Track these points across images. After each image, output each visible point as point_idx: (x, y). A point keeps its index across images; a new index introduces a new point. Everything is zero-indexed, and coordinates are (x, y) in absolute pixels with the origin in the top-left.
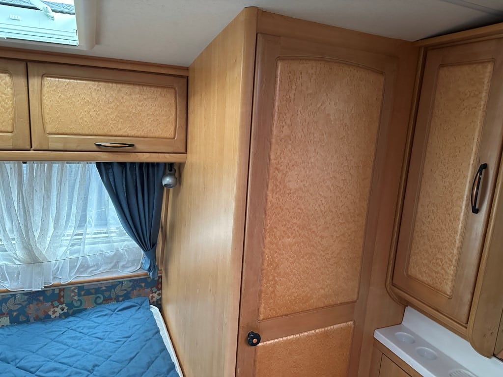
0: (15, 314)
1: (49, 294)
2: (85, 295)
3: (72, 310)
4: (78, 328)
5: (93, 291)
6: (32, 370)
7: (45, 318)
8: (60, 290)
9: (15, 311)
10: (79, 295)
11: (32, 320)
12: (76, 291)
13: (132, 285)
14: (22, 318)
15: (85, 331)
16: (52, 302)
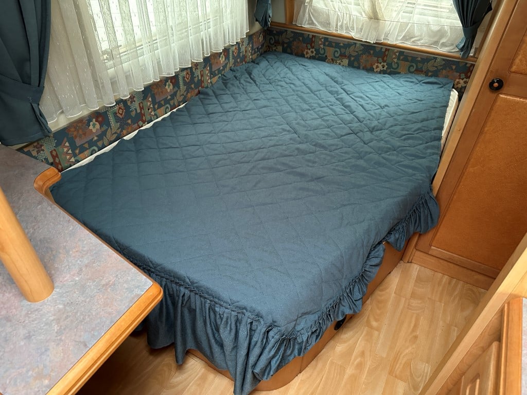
0: (352, 59)
1: (377, 50)
2: (402, 60)
3: (389, 70)
4: (388, 82)
5: (410, 59)
6: (348, 92)
7: (370, 70)
8: (386, 50)
9: (353, 56)
10: (399, 59)
11: (361, 67)
12: (397, 54)
13: (444, 64)
14: (356, 64)
15: (392, 86)
16: (378, 58)
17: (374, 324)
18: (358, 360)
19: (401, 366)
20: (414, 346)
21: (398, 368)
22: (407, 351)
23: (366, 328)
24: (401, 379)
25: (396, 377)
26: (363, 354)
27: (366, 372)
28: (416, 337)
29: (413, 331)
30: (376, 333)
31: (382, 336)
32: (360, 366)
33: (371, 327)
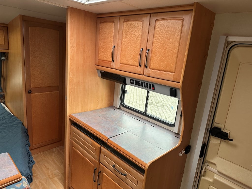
17: (35, 175)
18: (40, 184)
19: (52, 176)
20: (50, 170)
21: (51, 176)
22: (49, 172)
23: (34, 177)
24: (54, 177)
25: (53, 178)
26: (40, 182)
27: (45, 184)
28: (48, 168)
29: (46, 168)
30: (38, 176)
31: (40, 175)
32: (42, 184)
33: (35, 176)
